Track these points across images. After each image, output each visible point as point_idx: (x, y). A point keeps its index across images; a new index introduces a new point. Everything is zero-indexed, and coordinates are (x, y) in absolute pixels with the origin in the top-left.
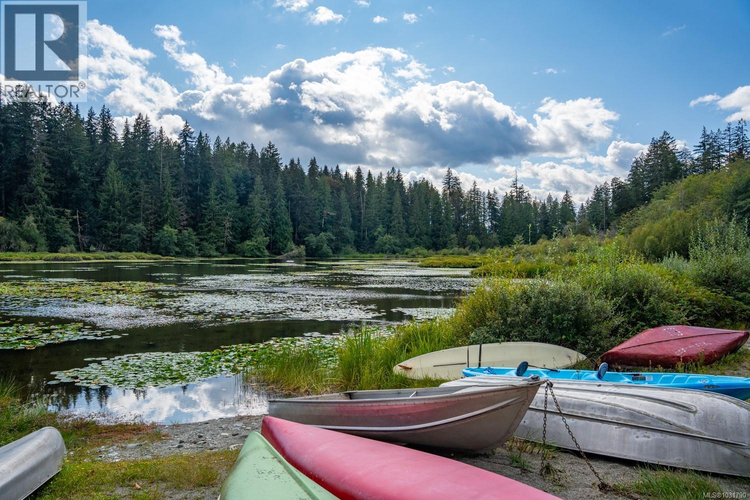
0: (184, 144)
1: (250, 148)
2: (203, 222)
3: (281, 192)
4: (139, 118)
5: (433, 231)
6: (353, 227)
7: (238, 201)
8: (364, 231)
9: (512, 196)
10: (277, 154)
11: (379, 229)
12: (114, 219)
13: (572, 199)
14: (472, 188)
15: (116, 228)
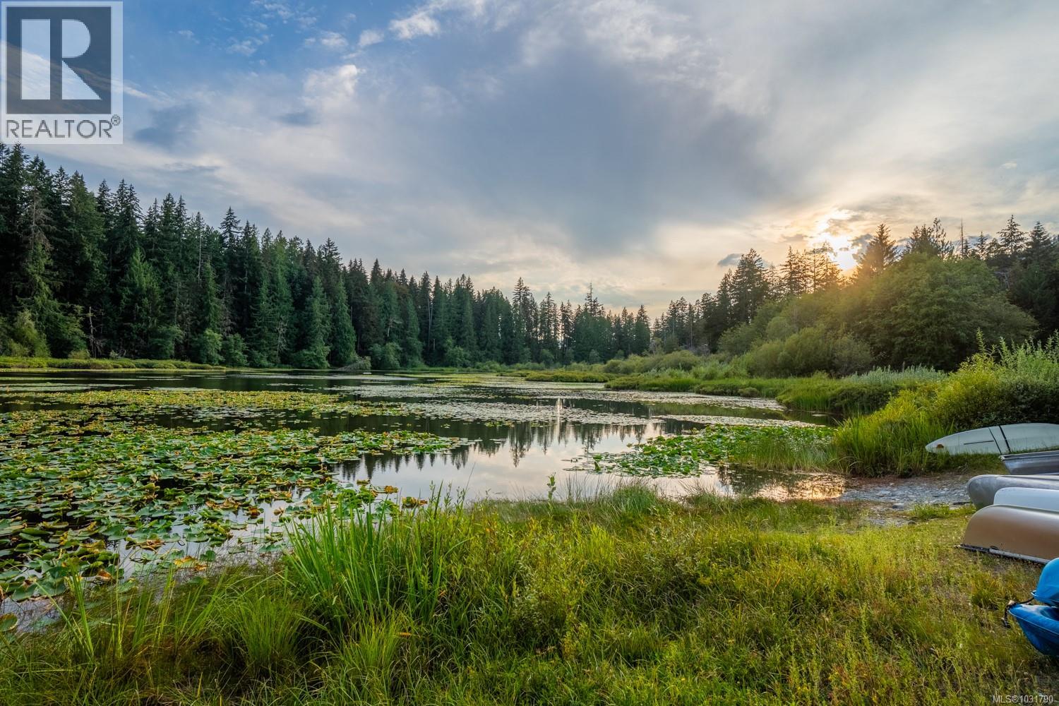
0: (228, 234)
1: (306, 245)
2: (251, 326)
3: (344, 296)
4: (168, 200)
5: (505, 344)
6: (420, 338)
7: (294, 304)
8: (432, 342)
9: (586, 309)
10: (336, 254)
11: (449, 341)
12: (140, 320)
13: (647, 314)
14: (546, 300)
15: (143, 330)
